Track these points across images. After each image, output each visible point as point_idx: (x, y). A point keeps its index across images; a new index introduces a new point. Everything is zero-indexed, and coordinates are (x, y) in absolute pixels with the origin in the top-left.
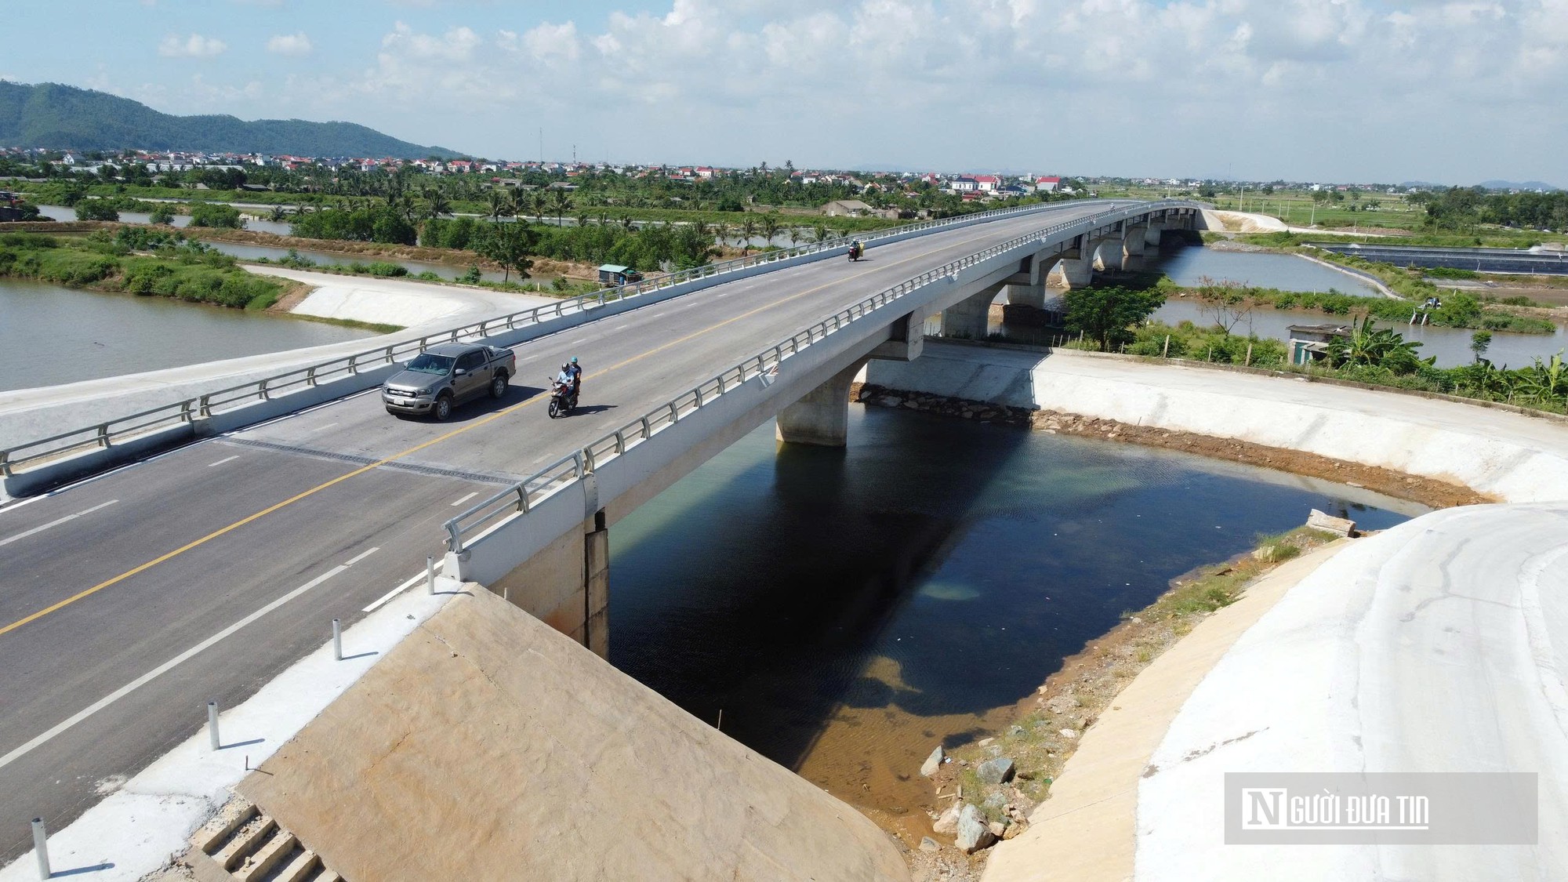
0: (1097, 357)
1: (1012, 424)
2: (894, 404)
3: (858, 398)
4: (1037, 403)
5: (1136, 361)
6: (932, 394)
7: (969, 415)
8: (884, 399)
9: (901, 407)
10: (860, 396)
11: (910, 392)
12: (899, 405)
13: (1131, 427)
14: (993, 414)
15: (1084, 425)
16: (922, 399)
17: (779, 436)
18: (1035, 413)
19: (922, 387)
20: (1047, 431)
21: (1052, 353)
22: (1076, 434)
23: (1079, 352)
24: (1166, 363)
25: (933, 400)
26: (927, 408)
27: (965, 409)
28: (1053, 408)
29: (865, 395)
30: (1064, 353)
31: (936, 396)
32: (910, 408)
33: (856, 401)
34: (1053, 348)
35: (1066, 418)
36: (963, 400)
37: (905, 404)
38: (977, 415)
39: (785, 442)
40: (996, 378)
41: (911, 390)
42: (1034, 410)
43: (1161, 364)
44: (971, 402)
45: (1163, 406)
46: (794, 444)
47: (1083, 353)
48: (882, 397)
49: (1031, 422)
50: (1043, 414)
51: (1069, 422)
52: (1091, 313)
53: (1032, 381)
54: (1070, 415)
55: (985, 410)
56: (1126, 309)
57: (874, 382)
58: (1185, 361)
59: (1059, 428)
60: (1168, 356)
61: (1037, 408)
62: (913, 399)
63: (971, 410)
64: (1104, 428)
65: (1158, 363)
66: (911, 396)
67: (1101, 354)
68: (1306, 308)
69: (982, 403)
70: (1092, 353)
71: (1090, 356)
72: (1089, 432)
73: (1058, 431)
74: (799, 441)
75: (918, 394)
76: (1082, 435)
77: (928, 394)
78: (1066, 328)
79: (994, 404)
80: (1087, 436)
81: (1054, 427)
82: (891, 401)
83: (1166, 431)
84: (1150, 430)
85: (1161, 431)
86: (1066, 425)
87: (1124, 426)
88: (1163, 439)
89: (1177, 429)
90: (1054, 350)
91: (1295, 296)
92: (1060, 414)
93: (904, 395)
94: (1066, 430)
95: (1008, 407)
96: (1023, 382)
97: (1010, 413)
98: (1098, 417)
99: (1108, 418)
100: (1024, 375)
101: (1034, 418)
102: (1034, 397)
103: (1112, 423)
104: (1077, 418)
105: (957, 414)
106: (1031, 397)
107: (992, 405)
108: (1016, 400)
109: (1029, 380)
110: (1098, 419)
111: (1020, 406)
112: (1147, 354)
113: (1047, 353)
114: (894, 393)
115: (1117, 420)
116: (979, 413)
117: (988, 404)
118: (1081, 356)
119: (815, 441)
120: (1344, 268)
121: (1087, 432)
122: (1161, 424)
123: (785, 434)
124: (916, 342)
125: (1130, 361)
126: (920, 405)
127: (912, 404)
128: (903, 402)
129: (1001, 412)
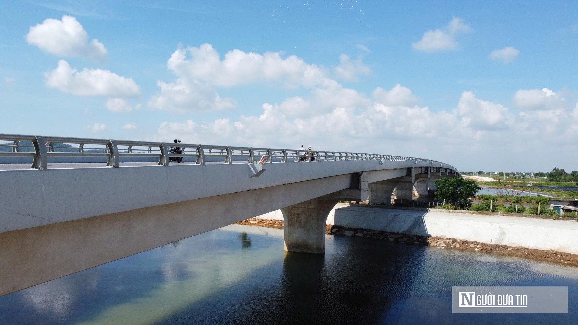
0: (454, 212)
1: (417, 244)
2: (350, 235)
3: (330, 232)
4: (429, 233)
5: (475, 214)
6: (370, 230)
7: (392, 239)
8: (344, 232)
9: (354, 237)
10: (331, 231)
11: (358, 229)
12: (353, 235)
13: (487, 245)
14: (405, 239)
15: (459, 244)
16: (365, 232)
17: (285, 248)
18: (429, 238)
19: (364, 226)
20: (439, 247)
21: (429, 211)
22: (455, 248)
23: (443, 210)
24: (493, 214)
25: (371, 232)
26: (369, 236)
27: (389, 237)
28: (439, 235)
29: (334, 231)
30: (436, 211)
31: (372, 230)
32: (359, 237)
33: (329, 234)
34: (429, 209)
35: (448, 241)
36: (387, 232)
37: (356, 234)
38: (396, 240)
39: (289, 251)
40: (404, 221)
41: (359, 227)
42: (428, 237)
43: (490, 215)
44: (392, 233)
45: (503, 233)
46: (294, 252)
47: (446, 210)
48: (343, 231)
49: (428, 243)
50: (434, 239)
51: (450, 243)
52: (448, 190)
53: (424, 222)
54: (450, 239)
55: (400, 237)
56: (467, 187)
57: (337, 224)
58: (503, 213)
59: (445, 246)
60: (493, 211)
61: (430, 236)
62: (360, 232)
63: (393, 237)
64: (472, 246)
65: (488, 215)
66: (359, 230)
67: (456, 211)
68: (528, 203)
69: (398, 233)
70: (451, 210)
71: (450, 212)
72: (464, 248)
73: (445, 247)
74: (297, 251)
75: (362, 230)
76: (459, 249)
77: (368, 229)
78: (435, 198)
79: (405, 234)
80: (462, 250)
81: (443, 245)
82: (348, 233)
83: (510, 247)
84: (499, 246)
85: (507, 247)
86: (449, 245)
87: (483, 245)
88: (509, 251)
89: (515, 246)
90: (430, 209)
91: (522, 197)
92: (444, 239)
93: (355, 230)
94: (450, 247)
95: (413, 235)
96: (420, 223)
97: (415, 239)
98: (466, 240)
99: (472, 240)
100: (419, 219)
101: (430, 241)
102: (427, 230)
103: (476, 243)
104: (454, 240)
105: (385, 239)
106: (425, 230)
107: (404, 235)
108: (417, 231)
109: (422, 222)
110: (466, 241)
111: (420, 235)
112: (481, 210)
113: (427, 211)
114: (350, 229)
115: (478, 241)
116: (398, 238)
117: (401, 234)
118: (445, 212)
119: (306, 251)
120: (530, 192)
121: (462, 248)
122: (504, 243)
123: (289, 247)
124: (365, 191)
125: (472, 213)
126: (364, 234)
127: (359, 235)
128: (355, 233)
129: (409, 237)
